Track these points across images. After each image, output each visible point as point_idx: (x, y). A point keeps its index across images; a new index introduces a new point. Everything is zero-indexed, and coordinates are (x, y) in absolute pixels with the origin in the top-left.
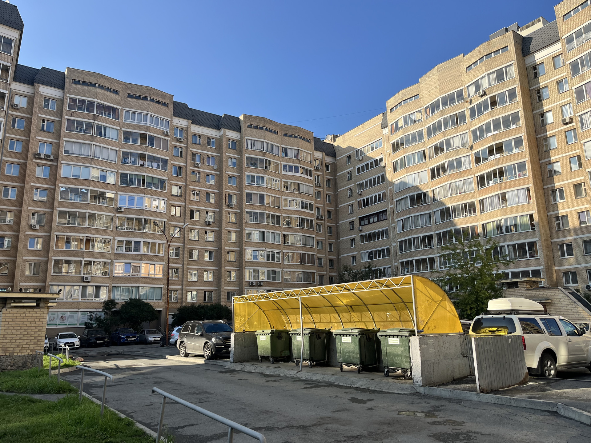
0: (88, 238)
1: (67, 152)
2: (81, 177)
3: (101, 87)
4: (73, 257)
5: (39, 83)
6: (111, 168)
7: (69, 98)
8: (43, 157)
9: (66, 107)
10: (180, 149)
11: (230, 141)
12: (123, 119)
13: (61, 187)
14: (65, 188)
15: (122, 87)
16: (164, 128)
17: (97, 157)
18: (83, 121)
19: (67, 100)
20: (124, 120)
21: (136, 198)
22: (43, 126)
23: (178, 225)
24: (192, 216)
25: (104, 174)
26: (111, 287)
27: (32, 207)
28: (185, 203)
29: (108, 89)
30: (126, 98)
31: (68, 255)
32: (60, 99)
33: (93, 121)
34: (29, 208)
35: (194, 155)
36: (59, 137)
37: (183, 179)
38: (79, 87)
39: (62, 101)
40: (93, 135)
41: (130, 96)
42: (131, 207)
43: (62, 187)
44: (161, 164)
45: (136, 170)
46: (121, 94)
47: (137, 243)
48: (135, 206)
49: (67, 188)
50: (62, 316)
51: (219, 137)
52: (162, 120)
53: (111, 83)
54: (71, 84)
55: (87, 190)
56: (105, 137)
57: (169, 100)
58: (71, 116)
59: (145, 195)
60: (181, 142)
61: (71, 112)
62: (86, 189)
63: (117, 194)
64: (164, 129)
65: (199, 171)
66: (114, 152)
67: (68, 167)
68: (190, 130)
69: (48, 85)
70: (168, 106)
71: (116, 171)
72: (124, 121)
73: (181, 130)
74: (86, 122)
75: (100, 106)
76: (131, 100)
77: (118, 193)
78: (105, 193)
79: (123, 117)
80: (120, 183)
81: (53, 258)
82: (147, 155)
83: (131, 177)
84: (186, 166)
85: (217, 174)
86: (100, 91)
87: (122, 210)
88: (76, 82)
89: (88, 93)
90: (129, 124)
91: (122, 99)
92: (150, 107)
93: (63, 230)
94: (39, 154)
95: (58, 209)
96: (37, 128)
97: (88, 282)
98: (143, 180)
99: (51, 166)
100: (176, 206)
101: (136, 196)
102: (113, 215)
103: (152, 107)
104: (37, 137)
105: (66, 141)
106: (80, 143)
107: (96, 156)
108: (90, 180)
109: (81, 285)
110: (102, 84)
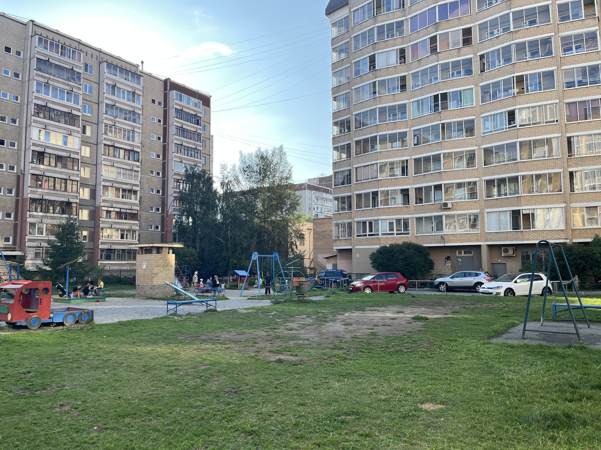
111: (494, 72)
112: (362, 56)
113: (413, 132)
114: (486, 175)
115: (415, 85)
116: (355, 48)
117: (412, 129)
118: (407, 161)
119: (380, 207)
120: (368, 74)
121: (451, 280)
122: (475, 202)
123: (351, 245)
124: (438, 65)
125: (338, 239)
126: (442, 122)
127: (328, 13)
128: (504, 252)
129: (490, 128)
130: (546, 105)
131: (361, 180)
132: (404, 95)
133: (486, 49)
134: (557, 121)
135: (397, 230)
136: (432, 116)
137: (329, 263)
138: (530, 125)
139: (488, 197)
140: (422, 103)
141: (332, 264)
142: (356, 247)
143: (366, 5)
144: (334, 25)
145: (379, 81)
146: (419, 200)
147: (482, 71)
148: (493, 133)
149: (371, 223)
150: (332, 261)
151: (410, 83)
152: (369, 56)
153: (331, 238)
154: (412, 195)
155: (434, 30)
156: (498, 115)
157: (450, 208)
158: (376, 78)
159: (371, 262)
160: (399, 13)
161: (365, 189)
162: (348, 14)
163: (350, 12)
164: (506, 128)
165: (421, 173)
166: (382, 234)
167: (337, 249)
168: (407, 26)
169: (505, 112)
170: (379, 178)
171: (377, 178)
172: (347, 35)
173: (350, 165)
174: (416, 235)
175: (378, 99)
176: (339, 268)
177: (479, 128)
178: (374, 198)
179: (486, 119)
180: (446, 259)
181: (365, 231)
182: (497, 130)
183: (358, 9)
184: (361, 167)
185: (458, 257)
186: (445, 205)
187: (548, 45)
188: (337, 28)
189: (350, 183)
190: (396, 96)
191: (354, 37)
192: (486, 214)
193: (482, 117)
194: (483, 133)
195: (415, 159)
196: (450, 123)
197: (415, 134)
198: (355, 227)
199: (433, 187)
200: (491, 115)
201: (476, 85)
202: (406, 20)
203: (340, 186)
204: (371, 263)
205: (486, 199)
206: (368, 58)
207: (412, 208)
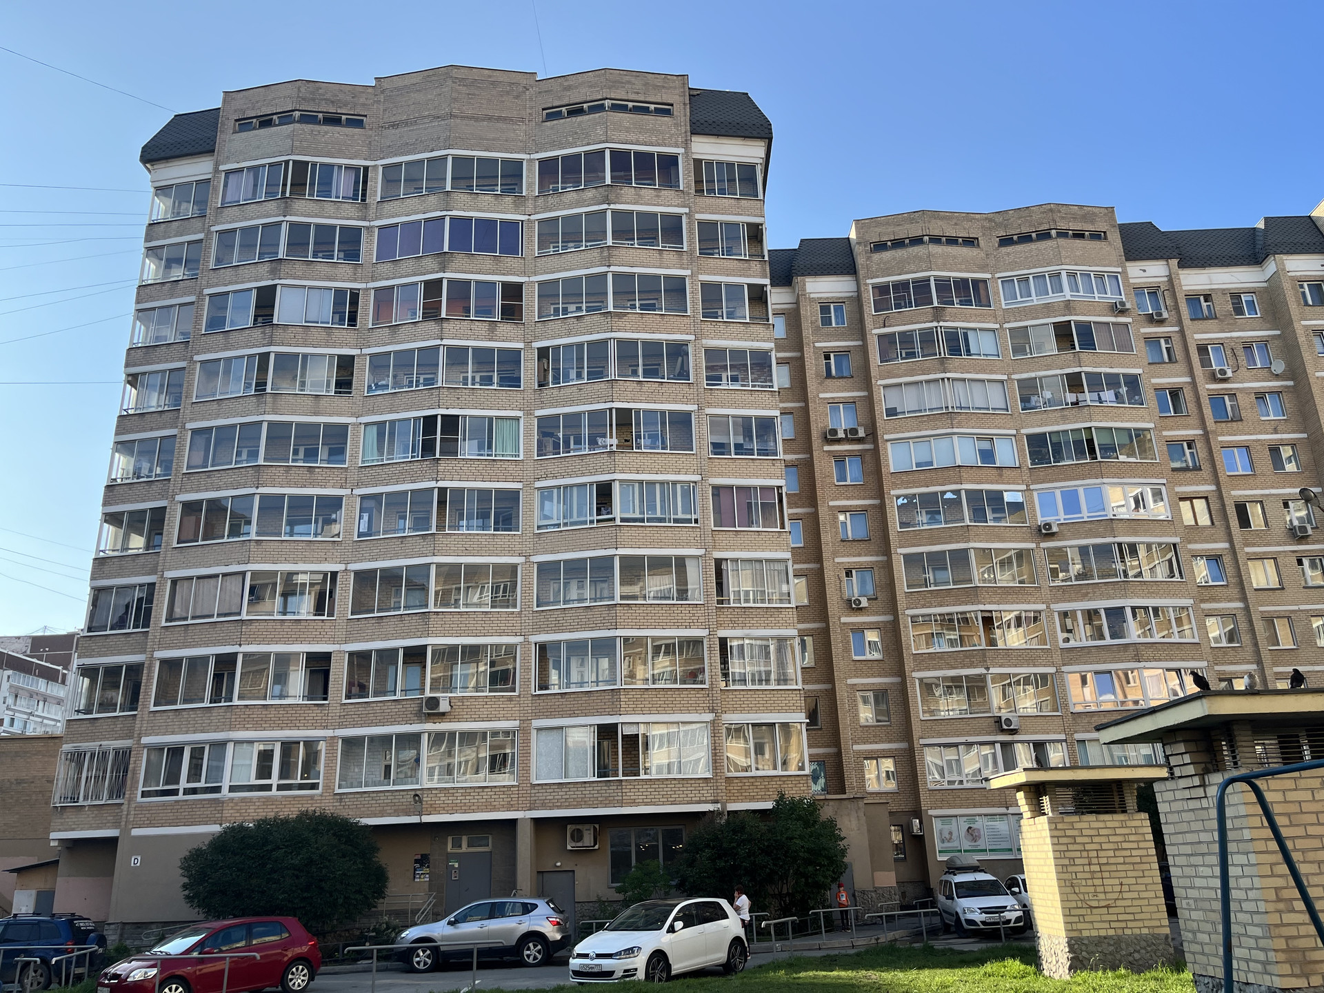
0: (989, 615)
1: (892, 412)
2: (935, 463)
3: (936, 240)
4: (962, 668)
5: (803, 275)
6: (999, 428)
7: (870, 286)
8: (844, 436)
9: (870, 309)
10: (1162, 341)
11: (1302, 286)
12: (1000, 301)
13: (896, 495)
14: (906, 496)
15: (983, 227)
16: (1109, 295)
17: (961, 408)
18: (912, 331)
19: (868, 292)
20: (1003, 302)
21: (1081, 491)
22: (828, 367)
23: (1212, 550)
24: (1244, 521)
25: (986, 445)
26: (1072, 744)
27: (843, 557)
28: (1218, 484)
29: (952, 241)
30: (997, 249)
31: (948, 664)
32: (852, 297)
33: (935, 324)
34: (837, 560)
35: (1202, 349)
36: (867, 384)
37: (1194, 420)
38: (887, 255)
39: (858, 300)
40: (943, 356)
41: (1006, 241)
42: (1074, 517)
43: (898, 498)
44: (1124, 390)
45: (1065, 419)
46: (982, 243)
47: (1116, 615)
48: (1085, 515)
49: (910, 497)
50: (970, 828)
51: (1265, 285)
52: (1100, 277)
53: (956, 224)
54: (869, 255)
55: (957, 492)
56: (970, 355)
57: (1106, 221)
58: (885, 326)
59: (1105, 480)
60: (1161, 322)
61: (882, 318)
62: (953, 492)
63: (1028, 489)
64: (1111, 297)
65: (1231, 389)
66: (999, 385)
67: (902, 448)
68: (1181, 286)
69: (822, 274)
70: (1106, 238)
71: (1014, 432)
72: (1004, 307)
73: (1154, 293)
74: (920, 330)
75: (943, 285)
76: (1010, 249)
77: (1032, 487)
78: (1000, 493)
79: (999, 297)
80: (1029, 461)
81: (915, 674)
82: (1083, 374)
83: (1055, 439)
84: (1194, 384)
85: (1287, 387)
86: (935, 249)
87: (1055, 529)
88: (880, 247)
89: (909, 264)
90: (1018, 308)
91: (987, 255)
92: (1063, 253)
93: (922, 602)
94: (834, 432)
95: (901, 551)
96: (818, 375)
97: (1014, 732)
98: (1090, 442)
99: (861, 454)
100: (1191, 499)
101: (1080, 486)
102: (1033, 545)
103: (1067, 251)
104: (822, 395)
105: (885, 387)
106: (916, 383)
107: (959, 405)
108: (959, 466)
109: (997, 742)
110: (936, 232)
111: (568, 391)
112: (237, 283)
113: (359, 500)
114: (540, 630)
115: (376, 385)
116: (218, 261)
117: (357, 492)
118: (334, 574)
119: (236, 702)
120: (247, 332)
121: (450, 931)
122: (510, 699)
123: (116, 825)
124: (442, 348)
125: (71, 807)
126: (442, 484)
127: (149, 157)
128: (573, 838)
129: (555, 517)
130: (675, 483)
131: (186, 619)
132: (342, 401)
133: (554, 338)
134: (696, 521)
135: (281, 777)
136: (416, 466)
137: (23, 887)
138: (642, 520)
139: (541, 688)
140: (392, 434)
141: (34, 893)
142: (136, 832)
143: (264, 166)
144: (161, 190)
145: (278, 355)
146: (357, 688)
147: (542, 384)
148: (562, 529)
149: (197, 754)
150: (39, 882)
151: (362, 376)
152: (259, 289)
153: (47, 803)
154: (339, 673)
155: (436, 267)
156: (575, 489)
157: (443, 714)
158: (270, 344)
159: (186, 880)
160: (350, 209)
161: (194, 646)
162: (209, 176)
163: (216, 171)
164: (592, 522)
165: (373, 611)
166: (232, 789)
167: (60, 840)
168: (370, 242)
169: (591, 484)
170: (244, 616)
171: (239, 614)
172: (197, 224)
173: (153, 571)
174: (337, 791)
175: (269, 399)
176: (63, 905)
177: (530, 513)
178: (218, 677)
179: (546, 493)
180: (416, 861)
181: (173, 777)
182: (573, 524)
183: (240, 170)
184: (191, 578)
185: (450, 857)
186: (434, 702)
187: (680, 359)
188: (170, 202)
189: (146, 625)
190: (323, 402)
191: (221, 232)
192: (534, 733)
193: (539, 489)
194: (539, 527)
195: (358, 574)
196: (462, 490)
197: (365, 505)
198: (141, 765)
199: (401, 653)
200: (559, 487)
201: (529, 413)
202: (367, 228)
203: (108, 632)
204: (185, 887)
205: (538, 693)
206: (254, 293)
207: (335, 711)
